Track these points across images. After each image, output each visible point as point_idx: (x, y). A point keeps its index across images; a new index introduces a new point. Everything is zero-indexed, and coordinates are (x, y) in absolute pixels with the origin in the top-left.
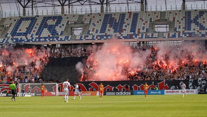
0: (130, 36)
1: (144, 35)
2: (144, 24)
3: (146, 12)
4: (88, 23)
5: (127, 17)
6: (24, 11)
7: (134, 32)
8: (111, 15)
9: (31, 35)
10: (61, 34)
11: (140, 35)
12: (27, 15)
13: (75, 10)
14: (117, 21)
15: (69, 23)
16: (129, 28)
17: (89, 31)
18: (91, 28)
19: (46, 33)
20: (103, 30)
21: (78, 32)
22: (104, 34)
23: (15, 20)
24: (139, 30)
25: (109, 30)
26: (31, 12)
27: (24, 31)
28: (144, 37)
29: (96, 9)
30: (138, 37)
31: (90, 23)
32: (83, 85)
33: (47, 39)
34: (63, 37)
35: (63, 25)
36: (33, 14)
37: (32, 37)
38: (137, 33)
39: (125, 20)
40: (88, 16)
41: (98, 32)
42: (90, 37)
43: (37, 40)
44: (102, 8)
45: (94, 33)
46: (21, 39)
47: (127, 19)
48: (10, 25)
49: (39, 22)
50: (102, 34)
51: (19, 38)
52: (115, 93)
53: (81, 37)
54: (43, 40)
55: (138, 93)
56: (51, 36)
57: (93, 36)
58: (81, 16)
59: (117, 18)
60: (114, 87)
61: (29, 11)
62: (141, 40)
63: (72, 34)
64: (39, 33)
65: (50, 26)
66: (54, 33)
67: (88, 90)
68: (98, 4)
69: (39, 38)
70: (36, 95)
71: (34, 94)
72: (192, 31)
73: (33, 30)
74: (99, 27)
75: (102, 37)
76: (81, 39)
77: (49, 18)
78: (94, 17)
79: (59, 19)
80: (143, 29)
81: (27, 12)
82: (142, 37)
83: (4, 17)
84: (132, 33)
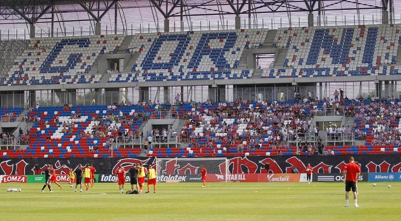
0: (363, 71)
1: (389, 68)
2: (388, 48)
3: (392, 25)
4: (285, 45)
5: (356, 34)
6: (167, 23)
7: (370, 62)
8: (328, 31)
9: (179, 67)
10: (235, 66)
11: (381, 68)
12: (171, 31)
13: (260, 21)
14: (338, 43)
15: (250, 46)
16: (360, 55)
17: (287, 61)
18: (289, 56)
19: (206, 64)
20: (312, 58)
21: (265, 62)
22: (314, 66)
23: (149, 40)
24: (379, 58)
25: (323, 60)
26: (178, 25)
27: (166, 59)
28: (388, 71)
29: (300, 19)
30: (377, 72)
31: (288, 47)
32: (275, 161)
33: (209, 76)
34: (239, 72)
35: (238, 49)
36: (182, 28)
37: (180, 70)
38: (374, 65)
39: (354, 42)
40: (285, 32)
41: (304, 64)
42: (289, 72)
43: (191, 77)
44: (311, 18)
45: (295, 65)
46: (161, 74)
47: (357, 39)
48: (141, 50)
49: (194, 43)
50: (310, 67)
51: (157, 72)
52: (335, 177)
53: (272, 71)
54: (202, 76)
55: (376, 177)
56: (216, 69)
57: (295, 71)
58: (272, 33)
59: (338, 36)
60: (332, 166)
61: (175, 25)
62: (381, 78)
63: (255, 64)
64: (194, 63)
65: (214, 50)
66: (222, 64)
67: (284, 172)
68: (304, 10)
69: (195, 73)
70: (187, 181)
71: (184, 178)
73: (183, 58)
74: (304, 53)
75: (310, 72)
76: (271, 76)
77: (213, 36)
78: (295, 35)
79: (230, 38)
80: (387, 58)
81: (171, 25)
82: (384, 73)
83: (129, 33)
84: (367, 65)
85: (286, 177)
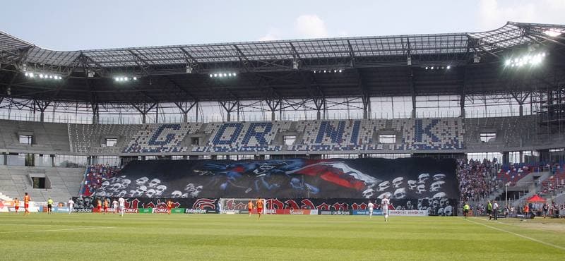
0: (351, 148)
1: (367, 146)
2: (367, 133)
3: (369, 120)
4: (302, 131)
5: (347, 125)
6: (229, 116)
7: (355, 142)
8: (329, 122)
10: (271, 143)
11: (362, 146)
12: (231, 120)
13: (287, 116)
14: (336, 130)
15: (280, 131)
16: (349, 138)
17: (304, 140)
18: (305, 138)
19: (253, 141)
20: (319, 139)
21: (290, 141)
22: (320, 144)
23: (218, 126)
24: (361, 140)
25: (326, 140)
26: (236, 117)
27: (228, 138)
28: (367, 148)
29: (312, 115)
30: (359, 148)
31: (304, 132)
32: (294, 202)
33: (255, 149)
34: (273, 147)
35: (273, 133)
36: (238, 119)
37: (237, 145)
38: (358, 144)
39: (345, 129)
40: (303, 123)
41: (314, 142)
42: (304, 147)
43: (243, 149)
44: (319, 114)
45: (309, 143)
46: (225, 147)
47: (348, 128)
48: (212, 132)
49: (246, 129)
50: (318, 144)
51: (222, 146)
52: (332, 213)
53: (294, 147)
54: (250, 149)
56: (259, 145)
57: (308, 147)
58: (294, 123)
59: (336, 126)
60: (330, 205)
61: (234, 117)
62: (362, 152)
63: (283, 143)
64: (245, 141)
65: (258, 133)
66: (263, 141)
67: (300, 208)
68: (314, 109)
69: (246, 147)
70: (240, 213)
71: (238, 211)
72: (423, 142)
73: (239, 137)
74: (314, 136)
75: (317, 147)
76: (293, 150)
77: (258, 124)
78: (309, 125)
79: (268, 126)
80: (366, 139)
81: (231, 118)
82: (364, 149)
83: (205, 122)
84: (353, 144)
85: (302, 212)
